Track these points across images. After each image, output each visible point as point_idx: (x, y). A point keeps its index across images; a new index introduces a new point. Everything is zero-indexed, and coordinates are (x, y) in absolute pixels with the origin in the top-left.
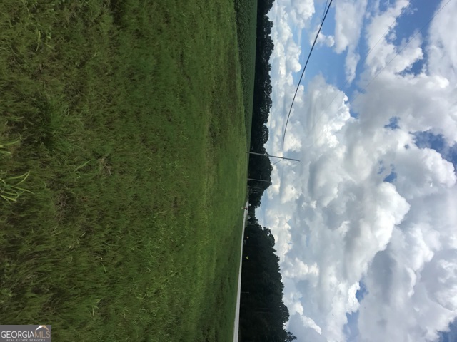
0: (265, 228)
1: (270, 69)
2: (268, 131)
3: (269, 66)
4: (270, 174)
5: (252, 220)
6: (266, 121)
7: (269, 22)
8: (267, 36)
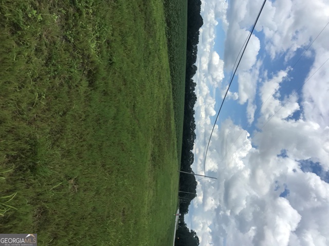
0: (191, 230)
1: (194, 114)
2: (193, 156)
3: (194, 111)
4: (196, 188)
5: (182, 224)
6: (192, 149)
7: (193, 83)
8: (192, 92)
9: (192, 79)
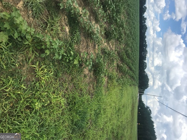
0: (147, 106)
3: (146, 36)
4: (148, 82)
6: (145, 60)
7: (145, 18)
8: (144, 24)
9: (144, 15)
